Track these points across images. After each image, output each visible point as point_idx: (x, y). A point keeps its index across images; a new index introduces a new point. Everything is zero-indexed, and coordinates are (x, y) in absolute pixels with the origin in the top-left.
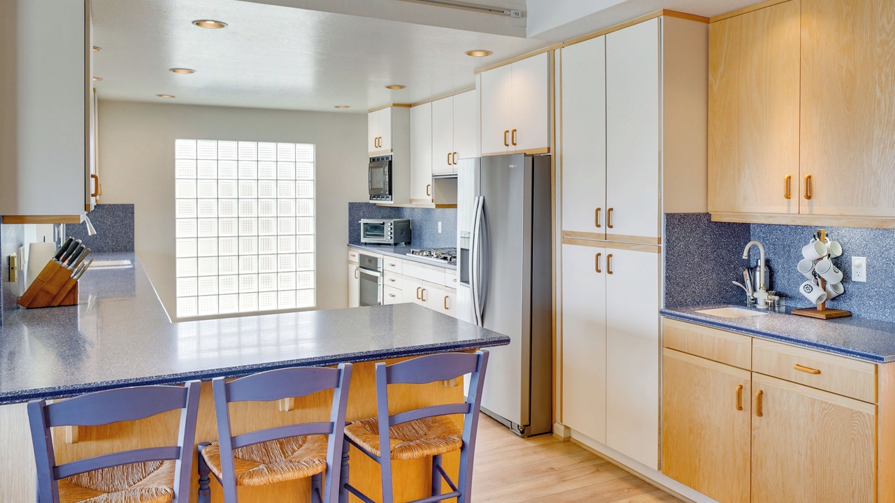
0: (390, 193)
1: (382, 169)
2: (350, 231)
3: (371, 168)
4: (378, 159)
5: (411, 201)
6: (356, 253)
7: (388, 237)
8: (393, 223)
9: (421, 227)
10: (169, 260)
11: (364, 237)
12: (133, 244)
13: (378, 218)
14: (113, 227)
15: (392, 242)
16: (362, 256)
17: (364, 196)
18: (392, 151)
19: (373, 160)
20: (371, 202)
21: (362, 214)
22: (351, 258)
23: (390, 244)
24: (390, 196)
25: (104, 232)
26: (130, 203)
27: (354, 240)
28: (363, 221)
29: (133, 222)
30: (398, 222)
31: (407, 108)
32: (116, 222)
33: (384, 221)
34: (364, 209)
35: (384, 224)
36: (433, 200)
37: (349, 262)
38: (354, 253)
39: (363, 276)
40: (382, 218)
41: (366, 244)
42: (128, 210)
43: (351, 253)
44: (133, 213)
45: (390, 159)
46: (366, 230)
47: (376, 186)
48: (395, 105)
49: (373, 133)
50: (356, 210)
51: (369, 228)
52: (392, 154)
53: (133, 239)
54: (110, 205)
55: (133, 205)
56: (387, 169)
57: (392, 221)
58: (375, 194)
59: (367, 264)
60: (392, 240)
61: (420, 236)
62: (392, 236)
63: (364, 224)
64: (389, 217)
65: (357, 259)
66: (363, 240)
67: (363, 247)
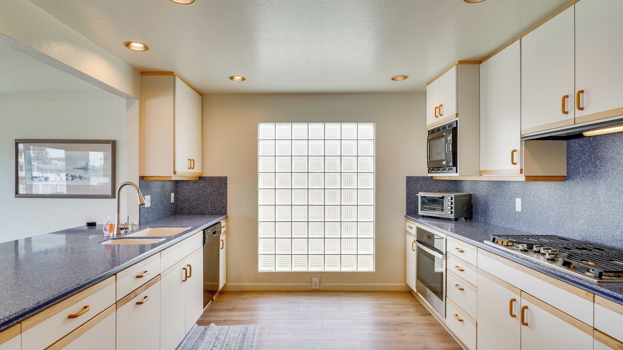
0: (455, 164)
1: (443, 140)
2: (407, 203)
3: (429, 141)
4: (438, 129)
5: (481, 173)
6: (413, 226)
7: (448, 211)
8: (453, 197)
9: (486, 202)
10: (253, 223)
11: (422, 210)
12: (226, 209)
13: (435, 192)
14: (212, 195)
15: (452, 216)
16: (419, 230)
17: (421, 169)
18: (457, 115)
19: (431, 132)
20: (430, 175)
21: (418, 187)
22: (408, 229)
23: (449, 220)
24: (454, 168)
25: (206, 199)
26: (224, 176)
27: (412, 212)
28: (420, 194)
29: (227, 191)
30: (459, 196)
31: (477, 65)
32: (214, 191)
33: (444, 195)
34: (421, 183)
35: (443, 197)
36: (521, 170)
37: (406, 232)
38: (412, 225)
39: (420, 251)
40: (440, 191)
41: (423, 216)
42: (222, 182)
43: (408, 224)
44: (226, 184)
45: (455, 126)
46: (423, 203)
47: (436, 158)
48: (461, 62)
49: (432, 103)
50: (413, 183)
51: (426, 201)
52: (457, 119)
53: (226, 205)
54: (210, 177)
55: (227, 177)
56: (450, 138)
57: (453, 195)
58: (434, 166)
59: (425, 239)
60: (453, 215)
61: (485, 212)
62: (453, 210)
63: (422, 197)
64: (447, 191)
65: (414, 231)
66: (420, 213)
67: (420, 220)
